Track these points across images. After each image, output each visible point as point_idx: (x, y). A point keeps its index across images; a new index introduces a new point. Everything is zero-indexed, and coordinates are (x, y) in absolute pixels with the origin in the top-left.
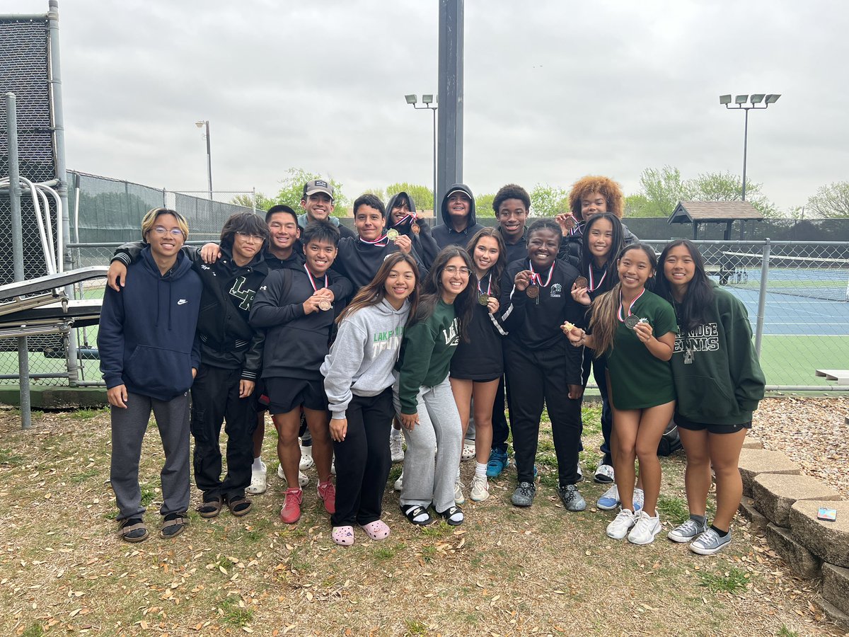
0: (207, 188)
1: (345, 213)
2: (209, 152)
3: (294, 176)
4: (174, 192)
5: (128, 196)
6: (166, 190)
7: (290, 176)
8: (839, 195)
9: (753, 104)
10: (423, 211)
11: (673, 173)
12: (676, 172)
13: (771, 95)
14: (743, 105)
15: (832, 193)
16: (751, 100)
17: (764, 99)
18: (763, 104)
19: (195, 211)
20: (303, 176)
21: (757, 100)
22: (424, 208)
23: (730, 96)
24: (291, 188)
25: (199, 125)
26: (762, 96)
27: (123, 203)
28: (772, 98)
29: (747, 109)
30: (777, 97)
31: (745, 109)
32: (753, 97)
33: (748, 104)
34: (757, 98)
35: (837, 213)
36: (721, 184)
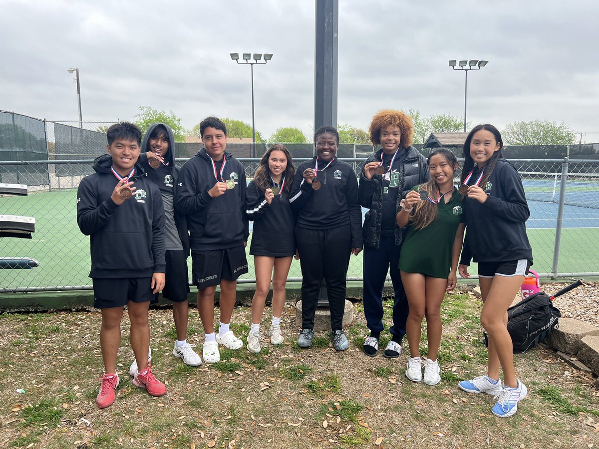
0: (78, 119)
1: (183, 140)
2: (79, 92)
3: (144, 112)
4: (53, 122)
5: (15, 127)
6: (47, 120)
7: (141, 112)
8: (519, 130)
9: (470, 67)
10: (241, 139)
11: (415, 114)
12: (418, 114)
13: (482, 61)
14: (464, 68)
15: (515, 128)
16: (469, 64)
17: (478, 63)
18: (477, 67)
19: (70, 137)
20: (151, 112)
21: (473, 64)
22: (241, 136)
23: (456, 61)
24: (142, 121)
25: (71, 71)
26: (476, 62)
27: (11, 130)
28: (482, 63)
29: (466, 70)
30: (486, 62)
31: (465, 70)
32: (470, 62)
33: (467, 67)
34: (473, 63)
35: (518, 142)
36: (445, 122)
